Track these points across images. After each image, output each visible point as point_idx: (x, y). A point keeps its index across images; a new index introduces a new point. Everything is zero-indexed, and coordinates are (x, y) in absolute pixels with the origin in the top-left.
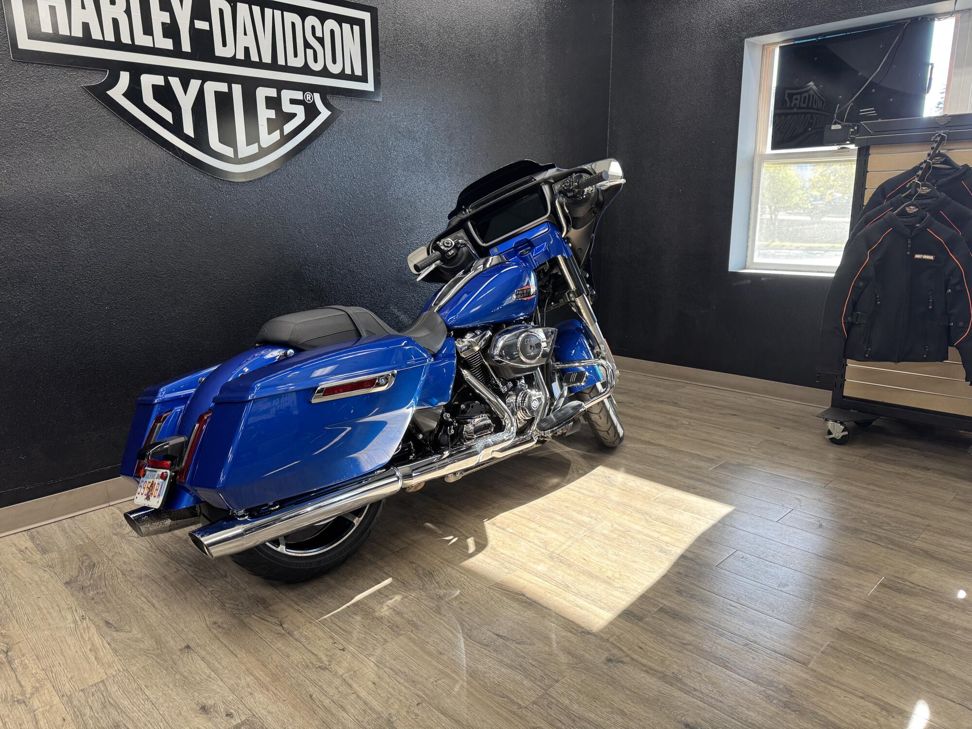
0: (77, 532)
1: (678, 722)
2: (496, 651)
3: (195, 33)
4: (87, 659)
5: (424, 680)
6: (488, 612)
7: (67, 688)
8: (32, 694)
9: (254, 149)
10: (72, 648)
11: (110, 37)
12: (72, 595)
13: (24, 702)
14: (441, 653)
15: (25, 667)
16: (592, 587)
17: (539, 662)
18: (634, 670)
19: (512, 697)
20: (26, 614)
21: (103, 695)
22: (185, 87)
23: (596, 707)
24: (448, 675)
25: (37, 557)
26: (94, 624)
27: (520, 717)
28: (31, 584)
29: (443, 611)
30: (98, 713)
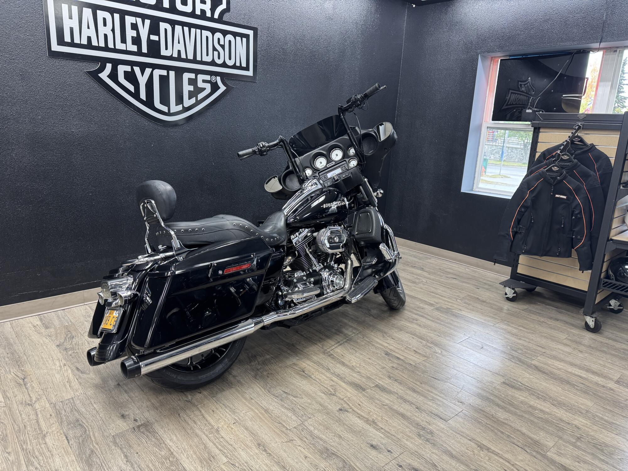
0: (66, 318)
1: (368, 444)
2: (281, 400)
4: (65, 386)
5: (240, 412)
6: (282, 379)
7: (54, 400)
8: (36, 401)
9: (180, 108)
10: (58, 379)
11: (102, 44)
12: (60, 352)
13: (31, 405)
14: (252, 399)
15: (33, 388)
16: (343, 371)
17: (303, 407)
18: (352, 416)
19: (284, 424)
20: (35, 360)
21: (72, 405)
22: (143, 73)
23: (327, 433)
24: (252, 410)
25: (43, 330)
26: (70, 368)
27: (286, 434)
28: (38, 345)
29: (258, 377)
30: (68, 414)
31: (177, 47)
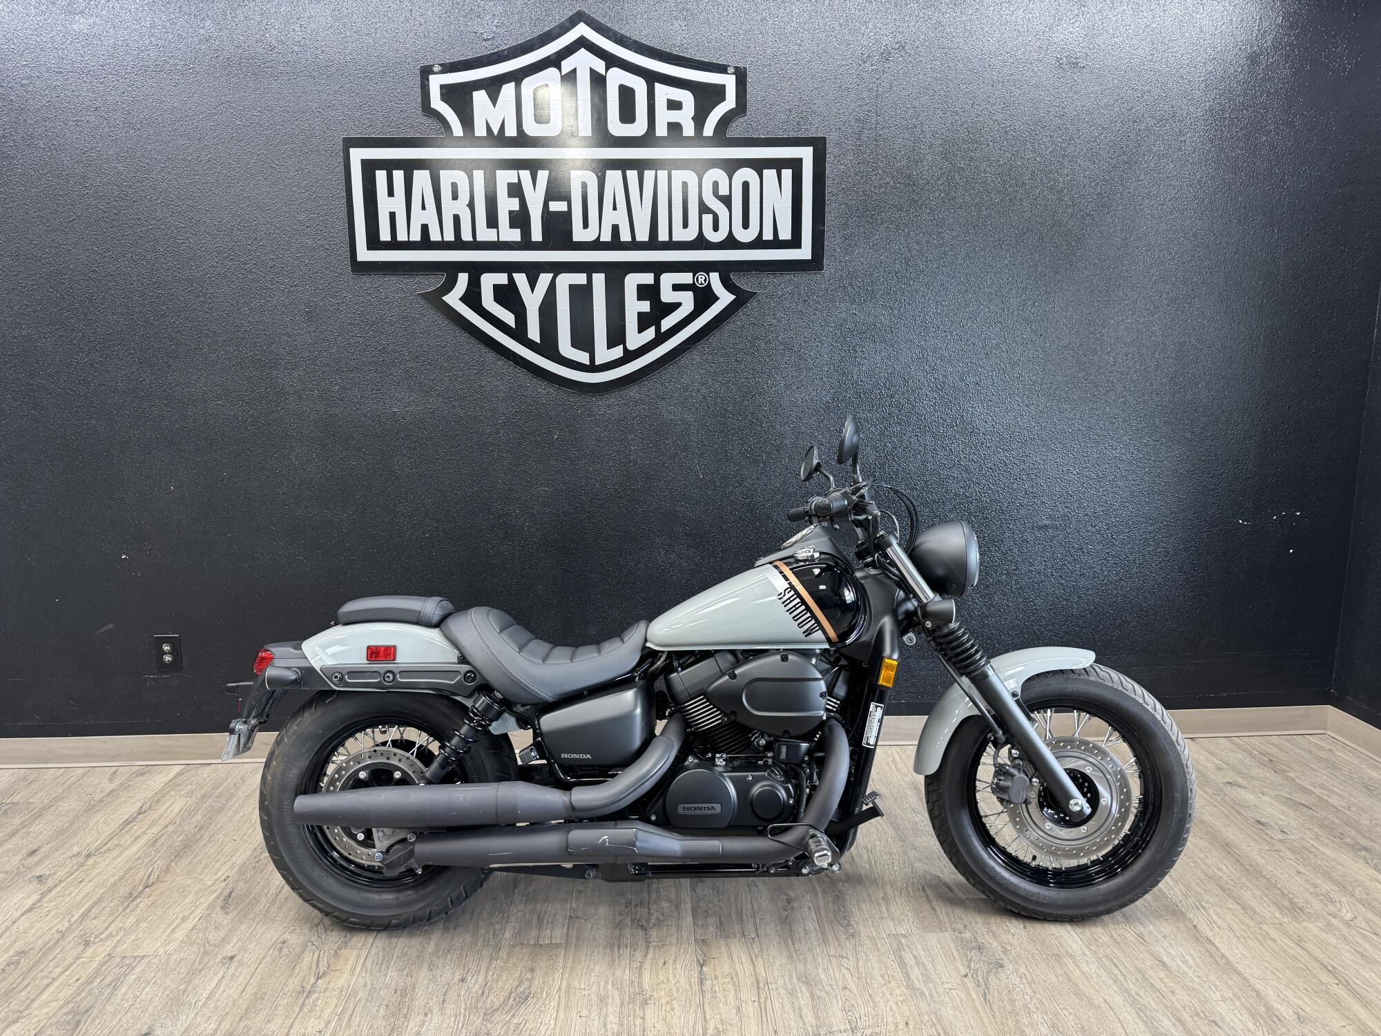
3: (547, 216)
4: (170, 925)
7: (121, 949)
8: (101, 940)
9: (618, 352)
10: (178, 908)
11: (450, 236)
13: (87, 945)
15: (134, 909)
21: (125, 972)
22: (533, 284)
26: (223, 889)
30: (98, 989)
31: (610, 218)
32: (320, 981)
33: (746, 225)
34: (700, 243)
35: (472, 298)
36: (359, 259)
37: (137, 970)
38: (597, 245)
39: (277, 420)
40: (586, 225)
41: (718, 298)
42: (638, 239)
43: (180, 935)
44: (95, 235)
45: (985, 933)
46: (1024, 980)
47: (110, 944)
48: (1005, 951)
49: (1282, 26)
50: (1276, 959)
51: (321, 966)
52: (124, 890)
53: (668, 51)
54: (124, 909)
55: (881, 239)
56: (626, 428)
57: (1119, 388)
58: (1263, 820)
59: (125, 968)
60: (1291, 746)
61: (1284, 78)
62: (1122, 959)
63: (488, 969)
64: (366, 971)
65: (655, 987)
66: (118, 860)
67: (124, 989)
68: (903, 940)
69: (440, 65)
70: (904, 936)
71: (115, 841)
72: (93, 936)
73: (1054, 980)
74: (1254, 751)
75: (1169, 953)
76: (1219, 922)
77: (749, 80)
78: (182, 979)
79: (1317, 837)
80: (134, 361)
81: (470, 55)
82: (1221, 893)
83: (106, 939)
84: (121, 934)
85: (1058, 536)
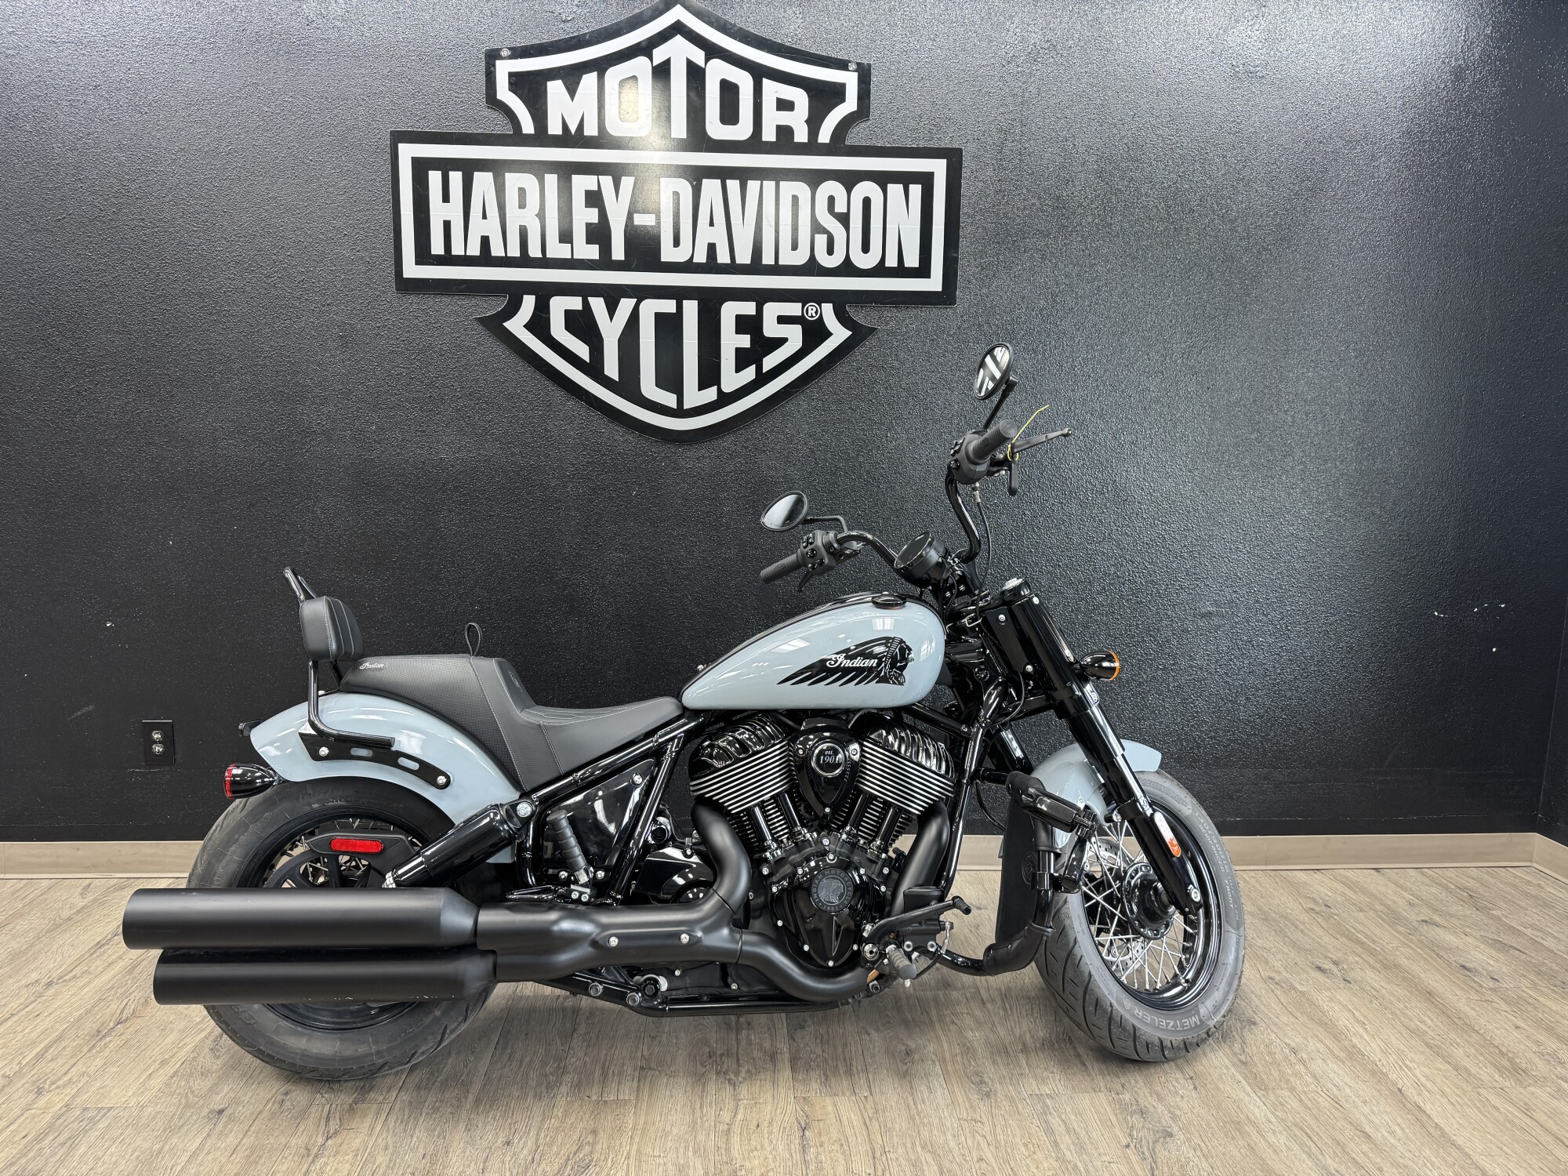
3: (631, 231)
31: (706, 235)
32: (329, 1142)
33: (866, 248)
34: (812, 268)
35: (539, 325)
36: (405, 276)
37: (101, 1125)
38: (689, 267)
39: (300, 465)
40: (677, 243)
41: (829, 334)
42: (738, 261)
43: (157, 1083)
44: (89, 237)
45: (1147, 1095)
46: (1199, 1153)
47: (70, 1091)
48: (1174, 1117)
49: (1490, 37)
50: (1501, 1131)
51: (331, 1123)
52: (90, 1026)
53: (780, 41)
54: (89, 1051)
55: (1024, 269)
56: (718, 485)
57: (1298, 454)
58: (1468, 965)
59: (86, 1122)
60: (1492, 880)
61: (1493, 98)
62: (1315, 1128)
63: (540, 1129)
64: (388, 1130)
65: (746, 1155)
66: (86, 990)
67: (82, 1149)
68: (1048, 1102)
69: (510, 49)
70: (1049, 1096)
71: (83, 967)
72: (48, 1082)
73: (1235, 1152)
74: (1450, 884)
75: (1370, 1121)
76: (1429, 1085)
77: (874, 79)
78: (156, 1137)
79: (1535, 986)
80: (130, 389)
81: (547, 39)
82: (1427, 1050)
83: (64, 1086)
84: (86, 1079)
85: (1224, 625)
